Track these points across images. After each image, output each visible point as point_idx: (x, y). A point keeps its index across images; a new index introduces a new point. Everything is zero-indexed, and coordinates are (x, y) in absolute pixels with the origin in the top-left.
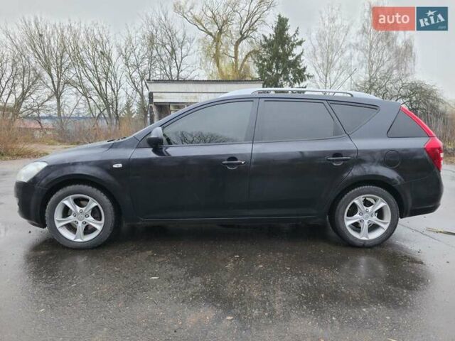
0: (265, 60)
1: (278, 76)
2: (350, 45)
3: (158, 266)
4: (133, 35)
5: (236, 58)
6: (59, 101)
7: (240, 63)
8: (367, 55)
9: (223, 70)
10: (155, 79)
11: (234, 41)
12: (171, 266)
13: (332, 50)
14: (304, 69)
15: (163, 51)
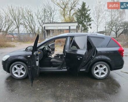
0: (79, 16)
1: (83, 20)
2: (105, 10)
3: (39, 85)
4: (39, 9)
5: (70, 15)
6: (18, 29)
7: (71, 17)
8: (111, 13)
9: (66, 19)
10: (46, 22)
11: (69, 10)
12: (43, 85)
13: (100, 12)
14: (91, 18)
15: (48, 14)
